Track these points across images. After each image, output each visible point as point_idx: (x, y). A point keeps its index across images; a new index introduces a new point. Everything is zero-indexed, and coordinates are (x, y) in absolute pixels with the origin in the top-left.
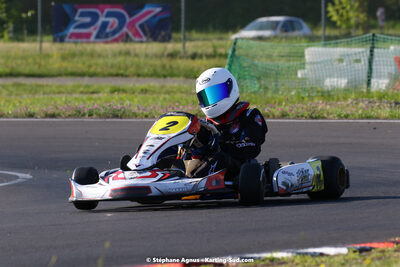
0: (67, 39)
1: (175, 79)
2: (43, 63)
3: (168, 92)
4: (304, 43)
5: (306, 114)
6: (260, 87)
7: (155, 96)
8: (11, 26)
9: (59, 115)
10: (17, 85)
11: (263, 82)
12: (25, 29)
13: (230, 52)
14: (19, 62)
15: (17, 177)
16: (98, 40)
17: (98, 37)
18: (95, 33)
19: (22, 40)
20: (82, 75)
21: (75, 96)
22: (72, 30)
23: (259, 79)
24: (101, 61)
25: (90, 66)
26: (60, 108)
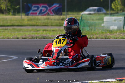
0: (30, 15)
2: (22, 22)
3: (61, 31)
4: (104, 16)
5: (104, 37)
6: (90, 29)
7: (57, 32)
8: (12, 11)
9: (27, 38)
10: (14, 29)
11: (91, 28)
12: (17, 12)
13: (80, 18)
14: (15, 22)
15: (13, 58)
16: (39, 15)
17: (39, 14)
18: (38, 13)
20: (34, 26)
21: (32, 32)
22: (31, 12)
23: (89, 27)
24: (40, 21)
25: (37, 23)
26: (27, 36)
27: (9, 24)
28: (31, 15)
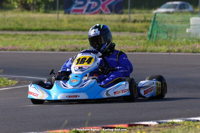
0: (71, 12)
1: (125, 33)
2: (59, 24)
3: (121, 39)
4: (190, 15)
5: (191, 50)
6: (167, 37)
7: (115, 41)
8: (43, 5)
9: (67, 50)
10: (46, 35)
11: (169, 35)
12: (50, 7)
13: (152, 19)
14: (48, 23)
16: (87, 13)
17: (87, 11)
18: (85, 9)
19: (49, 13)
20: (78, 30)
21: (75, 40)
22: (74, 8)
23: (167, 33)
24: (88, 23)
25: (82, 26)
26: (68, 46)
27: (38, 27)
28: (74, 13)
